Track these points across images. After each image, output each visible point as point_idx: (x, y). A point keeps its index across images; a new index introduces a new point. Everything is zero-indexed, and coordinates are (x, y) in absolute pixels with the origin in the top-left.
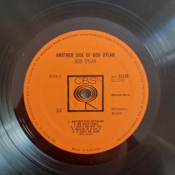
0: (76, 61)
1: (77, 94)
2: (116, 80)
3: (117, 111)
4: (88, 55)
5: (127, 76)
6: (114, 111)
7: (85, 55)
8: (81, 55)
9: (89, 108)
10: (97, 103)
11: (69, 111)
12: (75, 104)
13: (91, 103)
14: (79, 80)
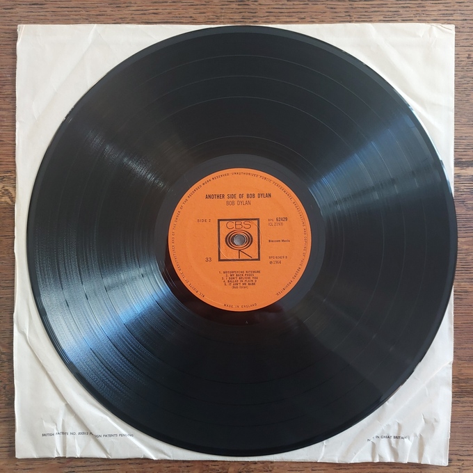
0: (228, 203)
1: (230, 240)
2: (273, 224)
3: (275, 259)
4: (241, 196)
5: (286, 219)
6: (272, 260)
7: (237, 196)
8: (233, 196)
9: (243, 256)
10: (252, 251)
11: (220, 260)
12: (227, 253)
13: (245, 251)
14: (232, 224)
